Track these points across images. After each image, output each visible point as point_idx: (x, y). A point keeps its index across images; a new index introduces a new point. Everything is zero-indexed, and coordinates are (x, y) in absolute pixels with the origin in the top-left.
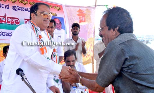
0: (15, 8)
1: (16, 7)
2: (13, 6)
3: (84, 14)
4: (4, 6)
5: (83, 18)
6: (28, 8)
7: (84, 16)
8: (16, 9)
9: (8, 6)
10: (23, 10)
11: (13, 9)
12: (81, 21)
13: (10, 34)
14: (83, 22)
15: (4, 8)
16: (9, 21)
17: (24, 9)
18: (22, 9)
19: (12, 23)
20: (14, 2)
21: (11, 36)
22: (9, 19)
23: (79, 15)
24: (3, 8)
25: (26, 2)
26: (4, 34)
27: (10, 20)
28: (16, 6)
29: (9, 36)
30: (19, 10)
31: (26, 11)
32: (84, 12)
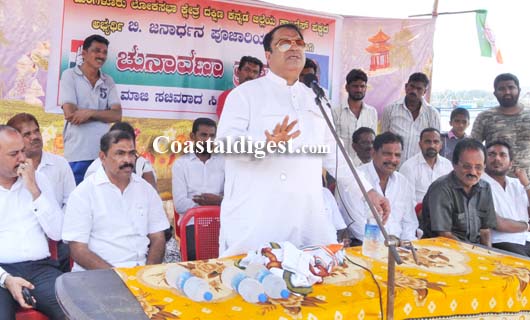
0: (217, 35)
1: (220, 32)
2: (213, 30)
3: (388, 45)
4: (192, 32)
5: (382, 57)
6: (246, 34)
7: (385, 52)
8: (218, 38)
9: (202, 29)
10: (235, 40)
11: (213, 37)
12: (373, 67)
13: (198, 99)
14: (381, 67)
15: (192, 35)
16: (199, 67)
17: (238, 36)
18: (232, 37)
19: (206, 72)
20: (216, 19)
21: (200, 103)
22: (200, 63)
23: (371, 50)
24: (189, 35)
25: (244, 15)
26: (185, 99)
27: (201, 65)
29: (196, 102)
30: (226, 39)
31: (241, 41)
32: (389, 38)
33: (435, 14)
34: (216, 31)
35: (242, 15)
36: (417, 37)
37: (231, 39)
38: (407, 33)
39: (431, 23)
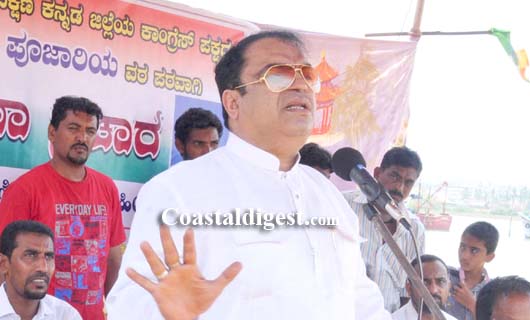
0: (20, 50)
1: (24, 45)
2: (10, 39)
3: (333, 88)
6: (76, 52)
8: (21, 55)
10: (55, 63)
11: (11, 54)
17: (60, 53)
18: (48, 56)
20: (17, 16)
25: (73, 11)
28: (23, 41)
30: (35, 59)
31: (66, 65)
32: (336, 75)
33: (416, 34)
34: (17, 41)
35: (70, 9)
36: (385, 74)
37: (46, 61)
38: (367, 67)
39: (410, 50)
